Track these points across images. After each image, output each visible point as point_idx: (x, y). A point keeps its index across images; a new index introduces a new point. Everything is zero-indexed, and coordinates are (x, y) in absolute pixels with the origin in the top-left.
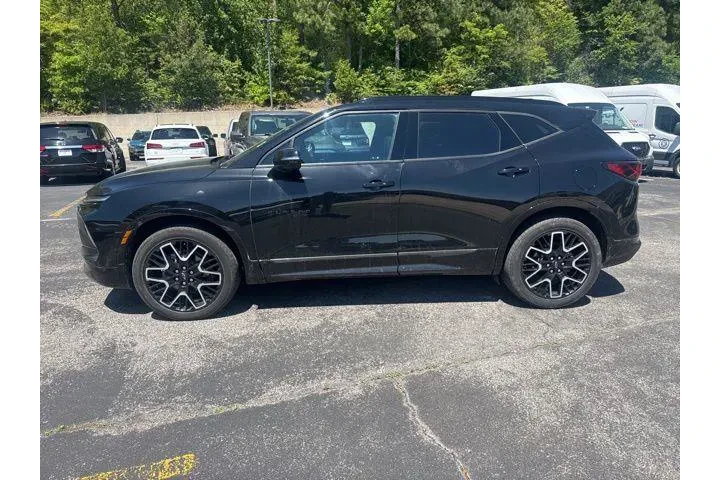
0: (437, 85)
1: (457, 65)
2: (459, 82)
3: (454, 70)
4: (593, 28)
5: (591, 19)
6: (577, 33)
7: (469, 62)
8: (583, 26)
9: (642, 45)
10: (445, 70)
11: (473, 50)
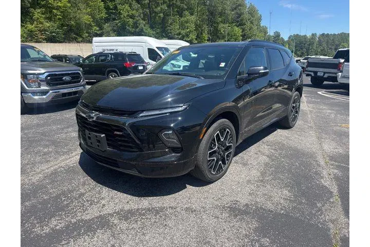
0: (31, 31)
1: (42, 20)
2: (45, 30)
3: (41, 23)
4: (112, 9)
5: (111, 5)
6: (104, 11)
7: (49, 19)
8: (107, 8)
9: (135, 20)
10: (35, 23)
11: (51, 12)
